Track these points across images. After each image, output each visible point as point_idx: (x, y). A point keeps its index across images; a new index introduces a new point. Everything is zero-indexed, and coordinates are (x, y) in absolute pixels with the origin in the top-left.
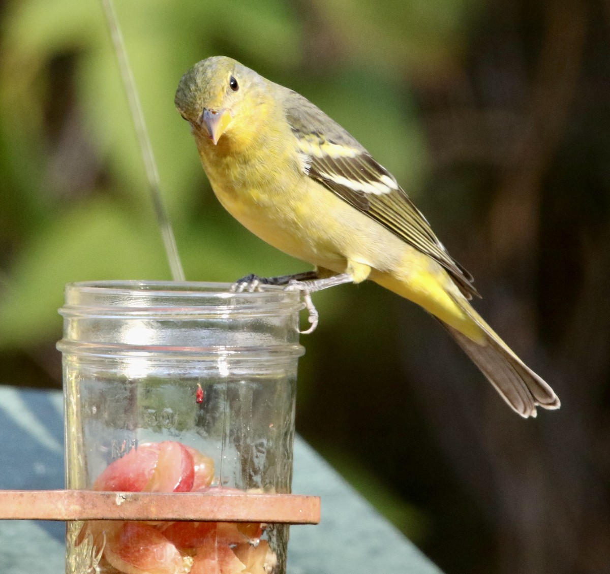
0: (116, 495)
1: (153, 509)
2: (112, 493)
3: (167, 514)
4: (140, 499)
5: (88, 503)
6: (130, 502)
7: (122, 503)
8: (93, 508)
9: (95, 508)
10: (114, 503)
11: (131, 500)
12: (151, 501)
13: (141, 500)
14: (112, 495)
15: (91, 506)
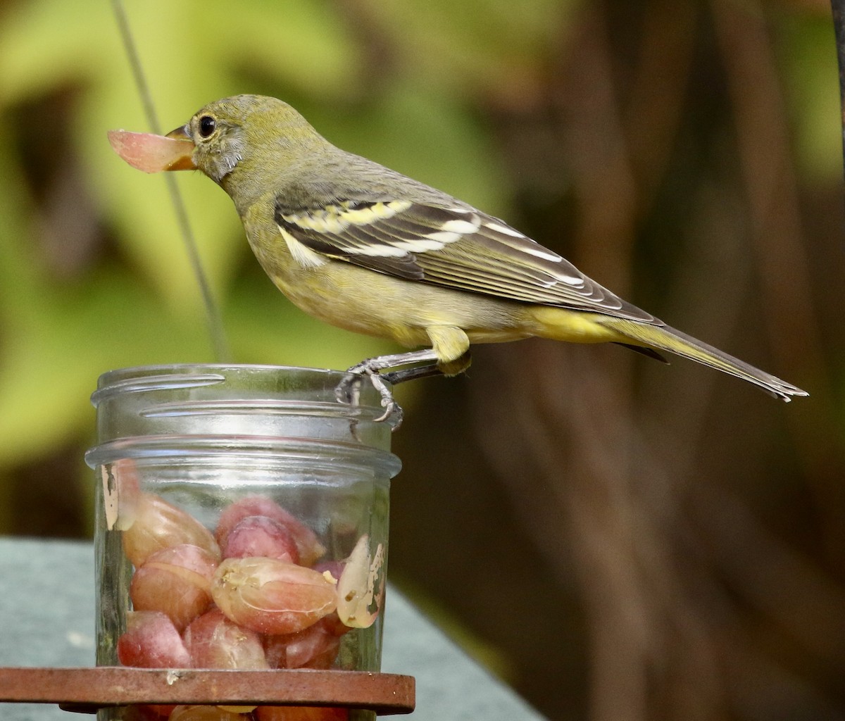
0: (167, 672)
1: (214, 690)
2: (162, 670)
3: (231, 695)
4: (197, 676)
5: (131, 684)
6: (185, 681)
7: (174, 682)
8: (139, 690)
9: (141, 689)
10: (165, 682)
11: (186, 678)
12: (211, 679)
13: (198, 678)
14: (161, 672)
15: (136, 687)
